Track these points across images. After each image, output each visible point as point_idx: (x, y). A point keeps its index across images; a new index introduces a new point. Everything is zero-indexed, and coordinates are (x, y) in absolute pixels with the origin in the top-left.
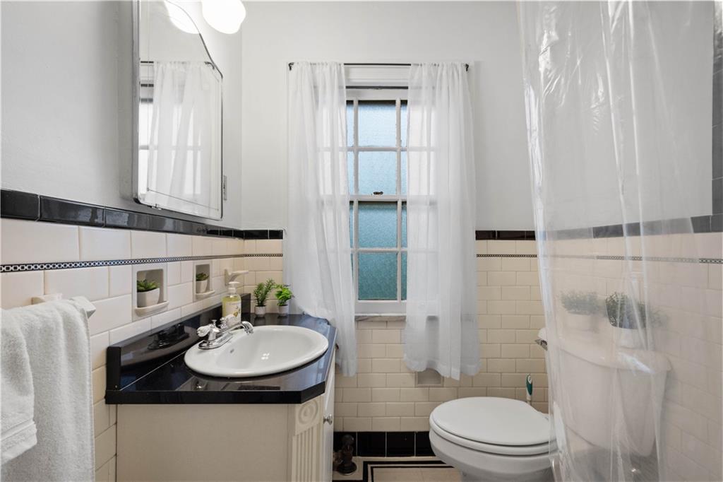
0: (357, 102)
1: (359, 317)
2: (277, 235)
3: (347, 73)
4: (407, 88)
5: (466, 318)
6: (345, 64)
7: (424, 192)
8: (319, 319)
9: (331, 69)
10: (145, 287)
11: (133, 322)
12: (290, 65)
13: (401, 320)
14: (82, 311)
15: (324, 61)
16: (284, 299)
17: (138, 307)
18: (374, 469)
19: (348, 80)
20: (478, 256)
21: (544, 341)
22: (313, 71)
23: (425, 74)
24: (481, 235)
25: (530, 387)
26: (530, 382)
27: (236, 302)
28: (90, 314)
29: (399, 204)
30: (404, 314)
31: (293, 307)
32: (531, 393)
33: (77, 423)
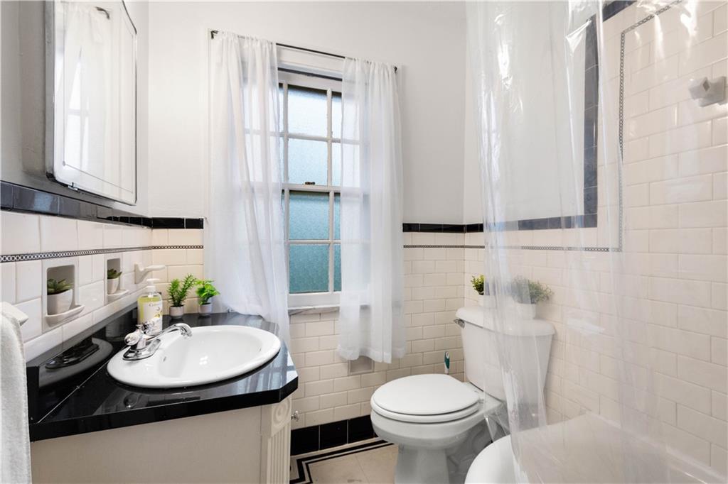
0: (287, 87)
1: (292, 311)
2: (196, 224)
3: (279, 54)
4: (341, 80)
5: (396, 305)
6: (277, 44)
7: (357, 185)
8: (250, 316)
9: (261, 45)
10: (55, 288)
11: (43, 333)
12: (213, 33)
13: (334, 312)
14: (14, 321)
15: (254, 37)
16: (206, 295)
17: (49, 314)
18: (309, 465)
19: (279, 61)
20: (405, 247)
21: (461, 320)
22: (241, 45)
23: (358, 69)
24: (408, 228)
25: (447, 361)
26: (448, 357)
27: (157, 303)
28: (22, 323)
29: (332, 194)
30: (338, 305)
31: (216, 305)
32: (448, 367)
33: (12, 468)
